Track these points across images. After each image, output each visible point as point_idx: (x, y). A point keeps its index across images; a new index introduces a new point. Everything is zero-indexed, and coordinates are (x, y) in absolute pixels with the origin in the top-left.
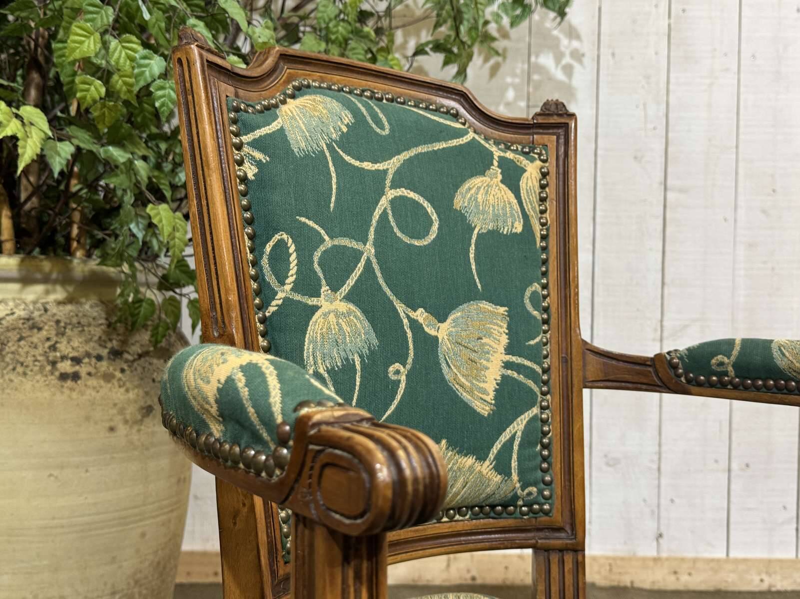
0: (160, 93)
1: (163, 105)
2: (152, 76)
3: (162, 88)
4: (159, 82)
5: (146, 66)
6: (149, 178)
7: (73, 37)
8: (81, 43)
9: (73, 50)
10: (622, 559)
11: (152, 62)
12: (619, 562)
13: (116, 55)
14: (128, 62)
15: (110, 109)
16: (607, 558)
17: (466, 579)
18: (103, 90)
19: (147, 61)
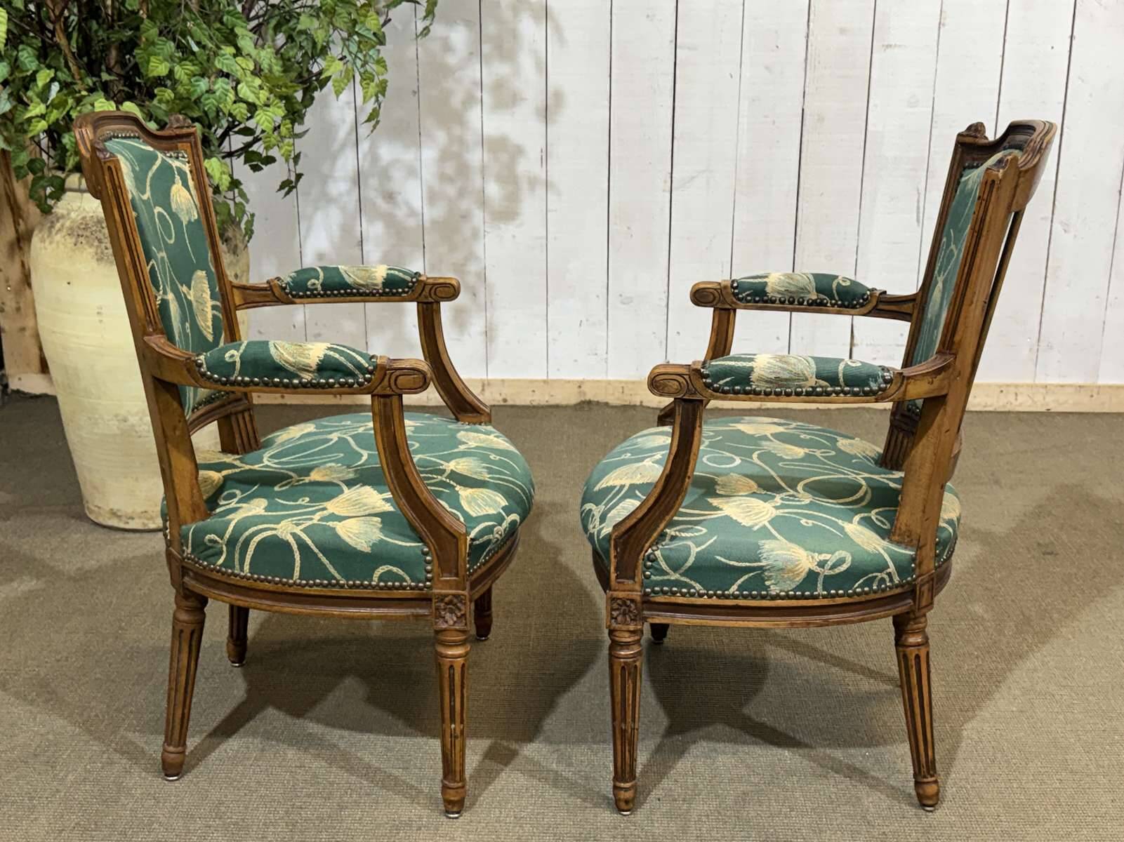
0: (207, 102)
1: (210, 108)
2: (202, 92)
3: (209, 98)
4: (206, 95)
5: (198, 85)
6: (203, 134)
7: (151, 64)
8: (157, 67)
9: (152, 71)
10: (633, 383)
11: (201, 83)
12: (630, 386)
13: (179, 74)
14: (186, 77)
15: (177, 104)
16: (621, 382)
17: (499, 401)
18: (172, 95)
19: (198, 83)
